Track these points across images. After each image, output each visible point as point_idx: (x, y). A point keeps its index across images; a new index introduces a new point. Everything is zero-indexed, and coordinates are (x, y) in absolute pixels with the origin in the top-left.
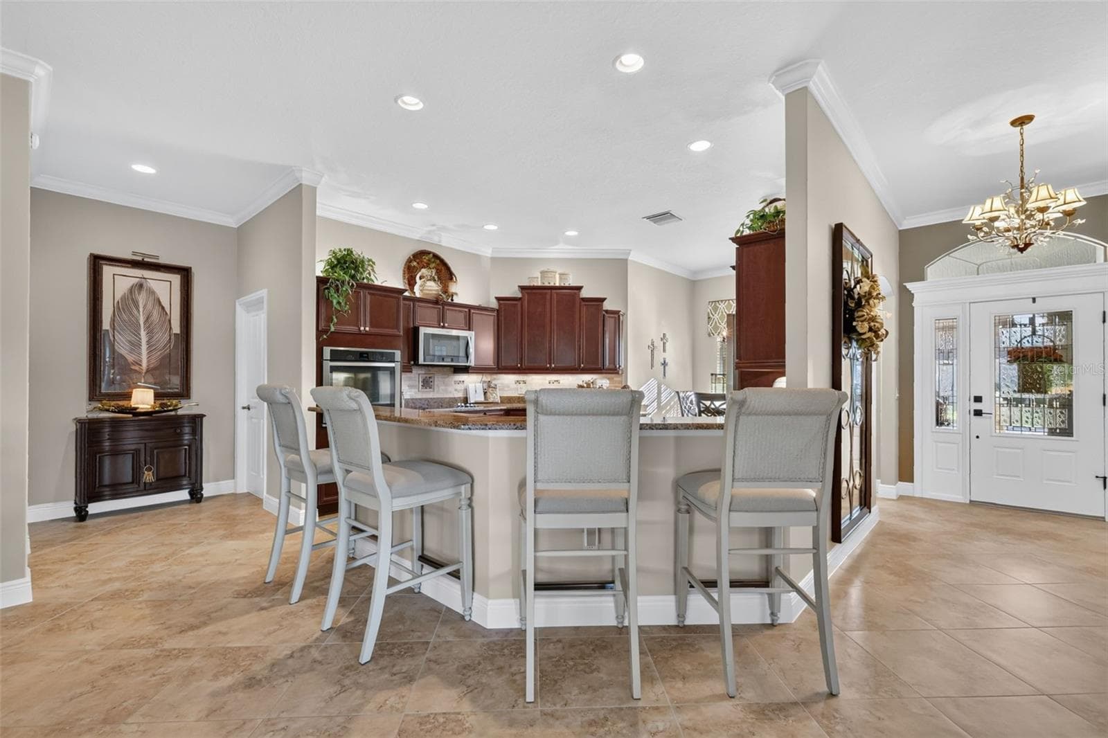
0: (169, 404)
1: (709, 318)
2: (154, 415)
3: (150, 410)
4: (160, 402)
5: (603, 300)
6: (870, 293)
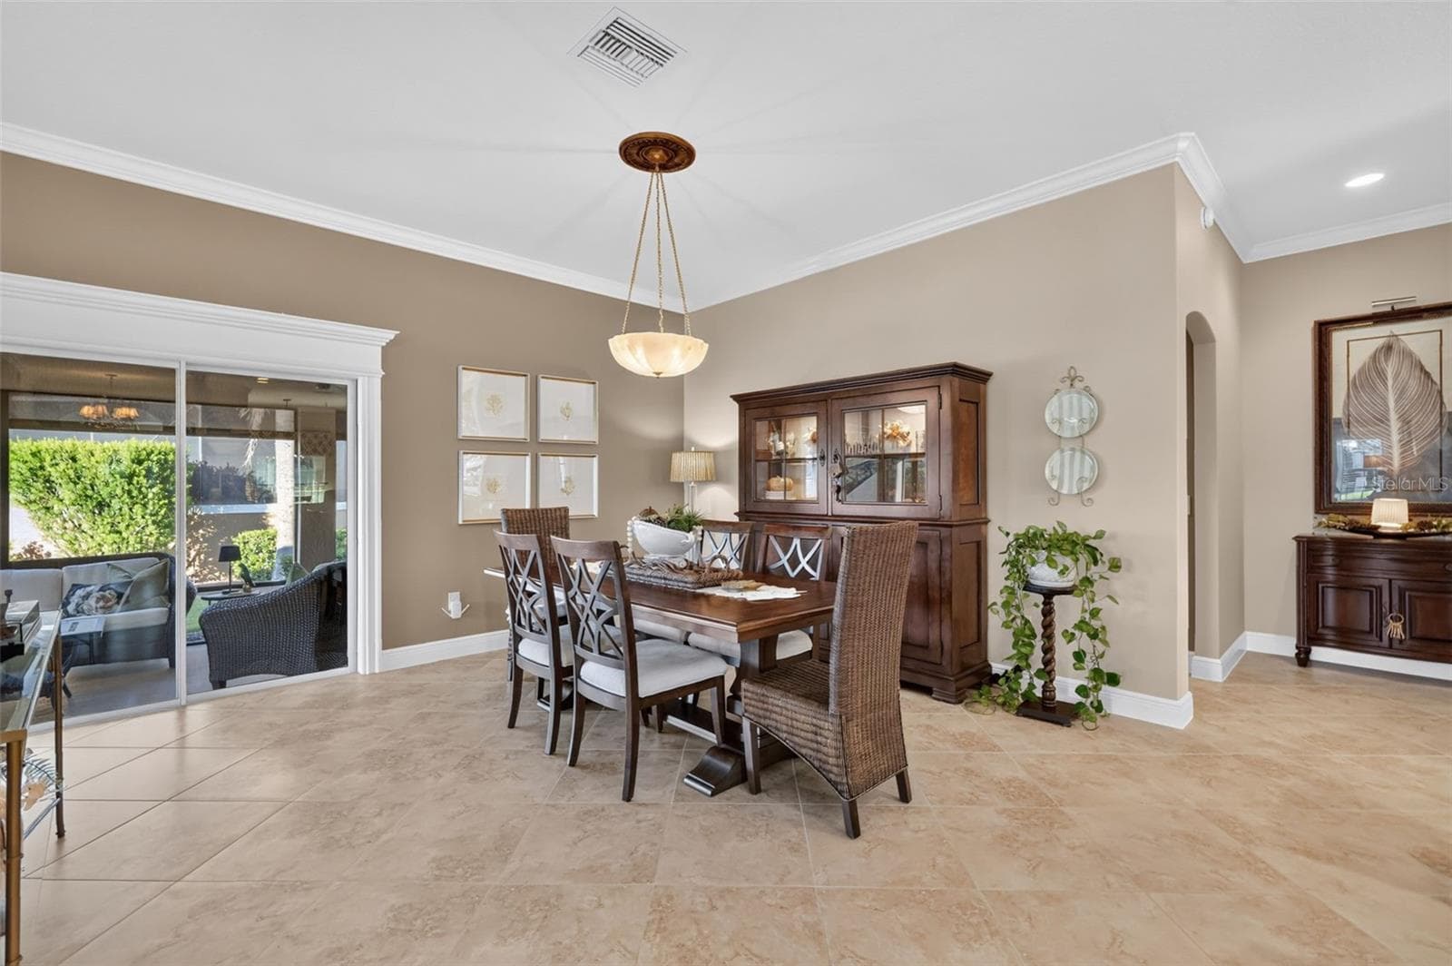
0: (1435, 523)
2: (1408, 539)
3: (1400, 531)
4: (1417, 520)
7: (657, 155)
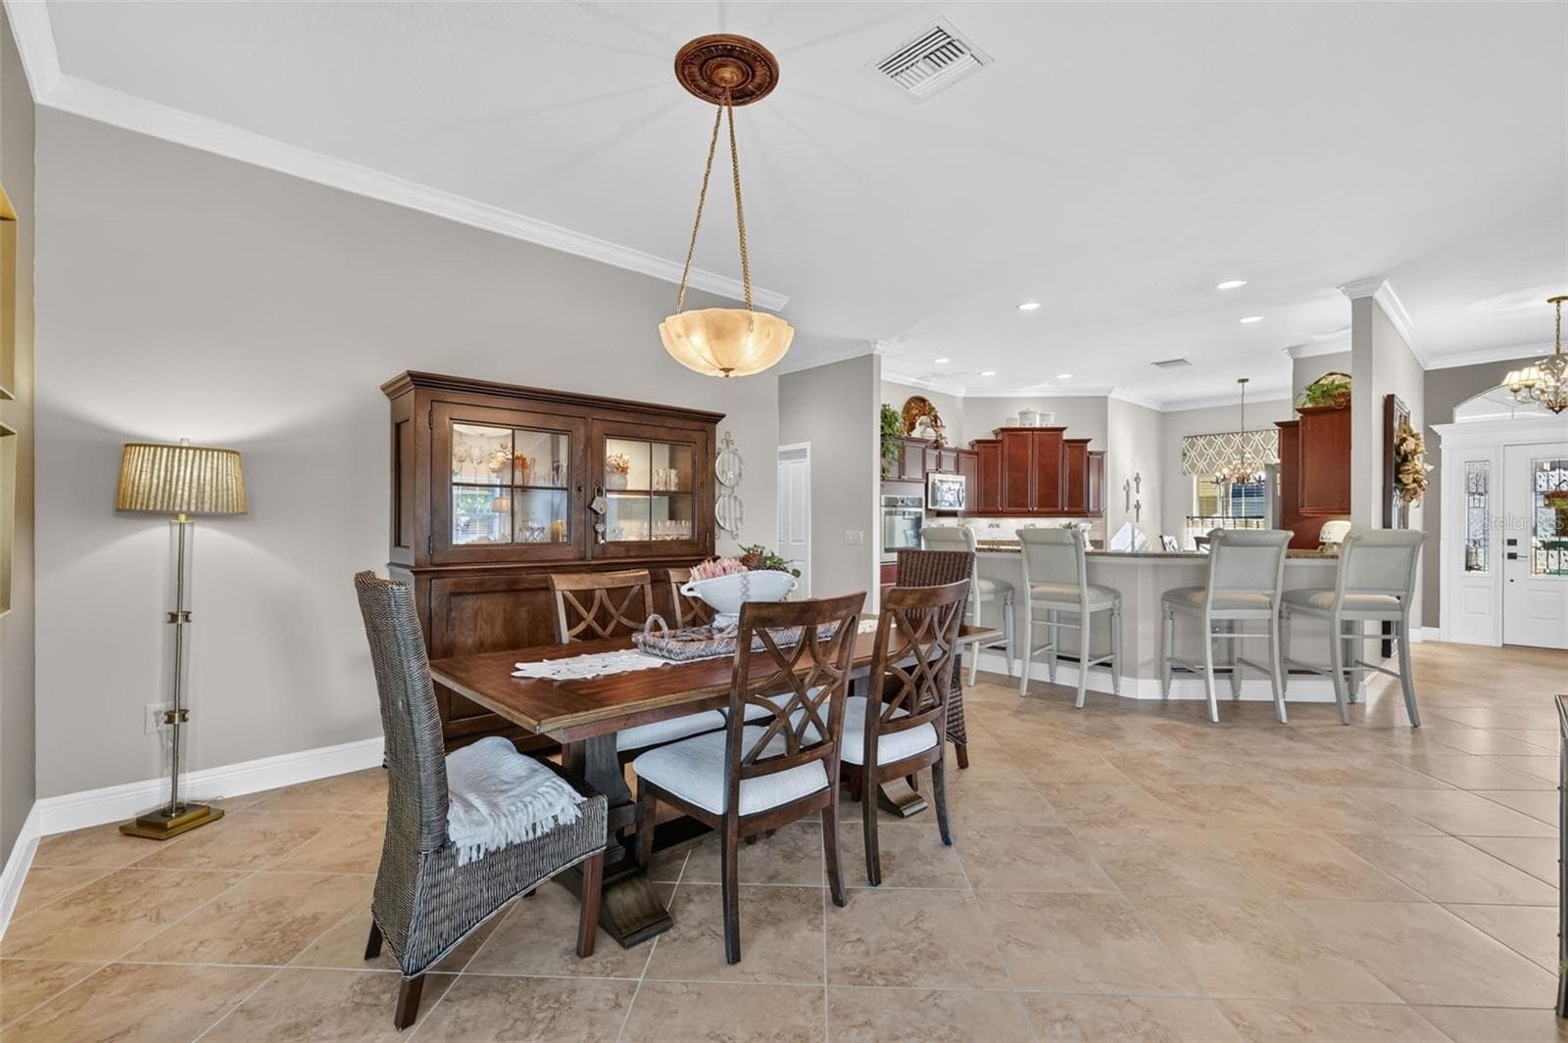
1: (1185, 455)
5: (1086, 441)
6: (1415, 450)
7: (729, 74)
